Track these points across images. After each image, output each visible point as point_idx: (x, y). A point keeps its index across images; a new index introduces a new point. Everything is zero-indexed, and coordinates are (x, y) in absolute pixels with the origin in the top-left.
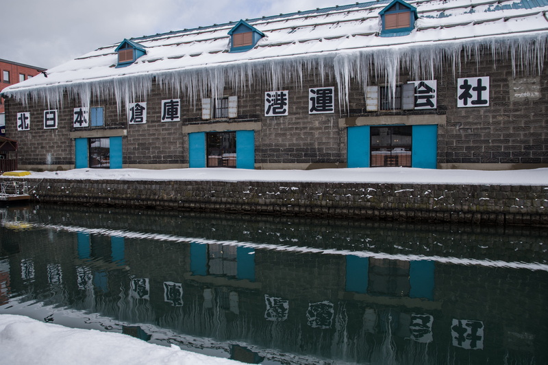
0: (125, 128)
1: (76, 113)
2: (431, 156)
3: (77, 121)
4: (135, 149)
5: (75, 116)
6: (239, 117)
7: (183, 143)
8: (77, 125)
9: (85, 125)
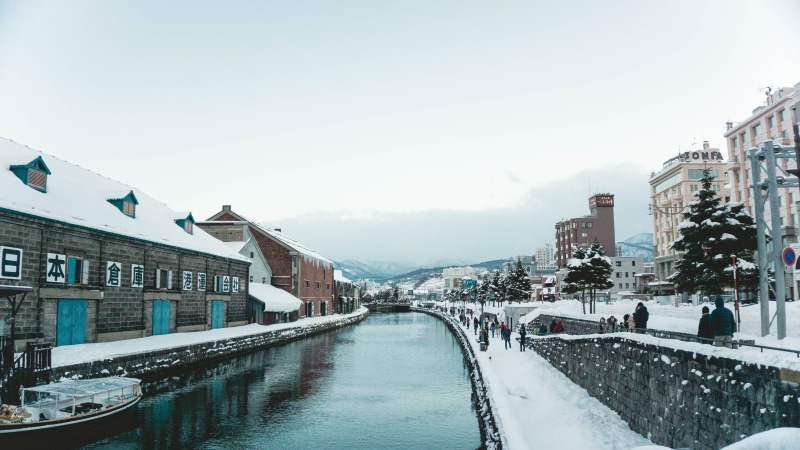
0: (101, 290)
1: (51, 261)
2: (222, 318)
3: (51, 273)
4: (108, 315)
5: (49, 266)
6: (173, 289)
7: (143, 310)
8: (51, 279)
9: (61, 280)
